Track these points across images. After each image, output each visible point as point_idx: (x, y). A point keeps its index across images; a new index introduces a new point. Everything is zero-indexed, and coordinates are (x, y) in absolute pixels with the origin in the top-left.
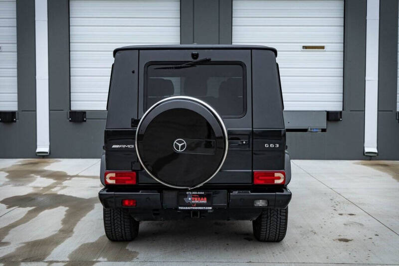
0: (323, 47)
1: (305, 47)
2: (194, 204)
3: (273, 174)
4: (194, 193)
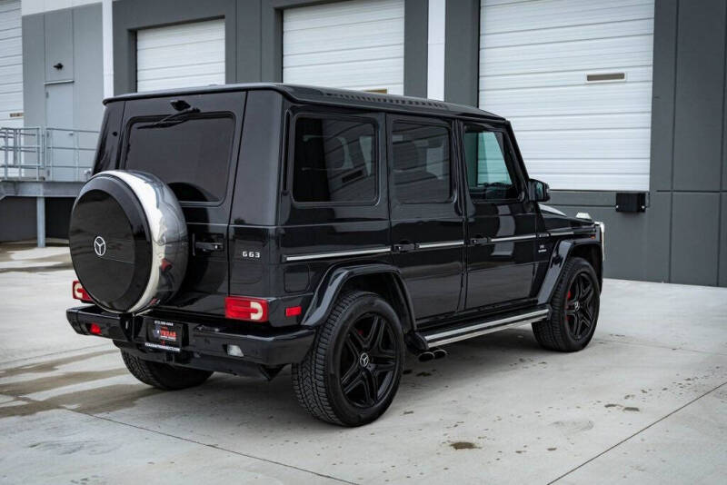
2: (162, 340)
3: (248, 303)
4: (164, 323)
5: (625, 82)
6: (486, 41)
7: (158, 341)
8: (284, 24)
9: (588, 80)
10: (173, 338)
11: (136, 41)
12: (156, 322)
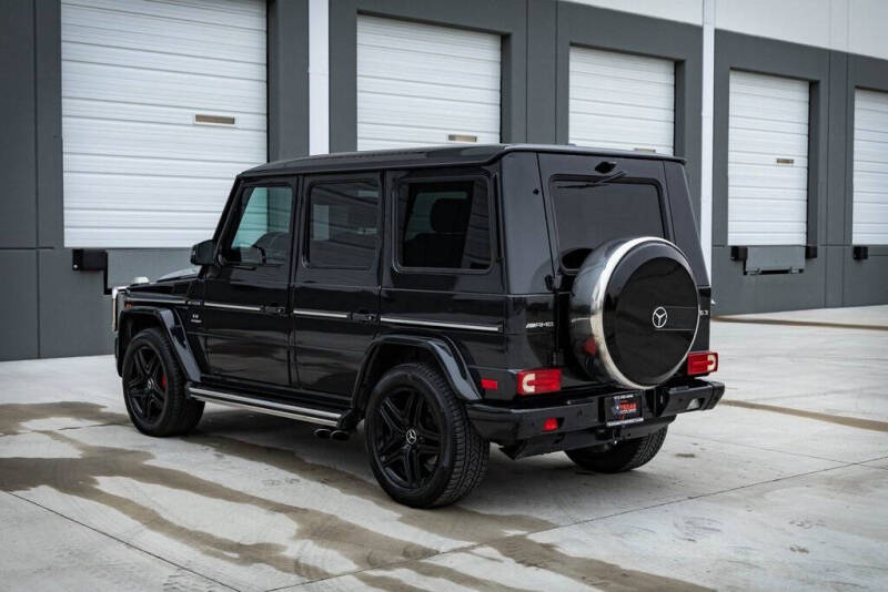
0: (232, 121)
1: (199, 118)
2: (622, 416)
4: (623, 397)
7: (618, 418)
10: (633, 410)
12: (615, 398)
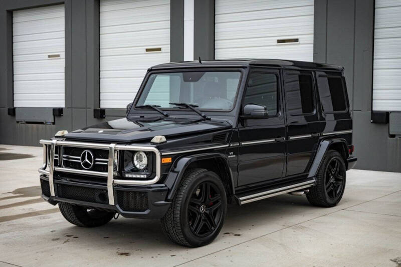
5: (299, 44)
6: (218, 18)
8: (100, 7)
9: (278, 42)
11: (12, 17)
